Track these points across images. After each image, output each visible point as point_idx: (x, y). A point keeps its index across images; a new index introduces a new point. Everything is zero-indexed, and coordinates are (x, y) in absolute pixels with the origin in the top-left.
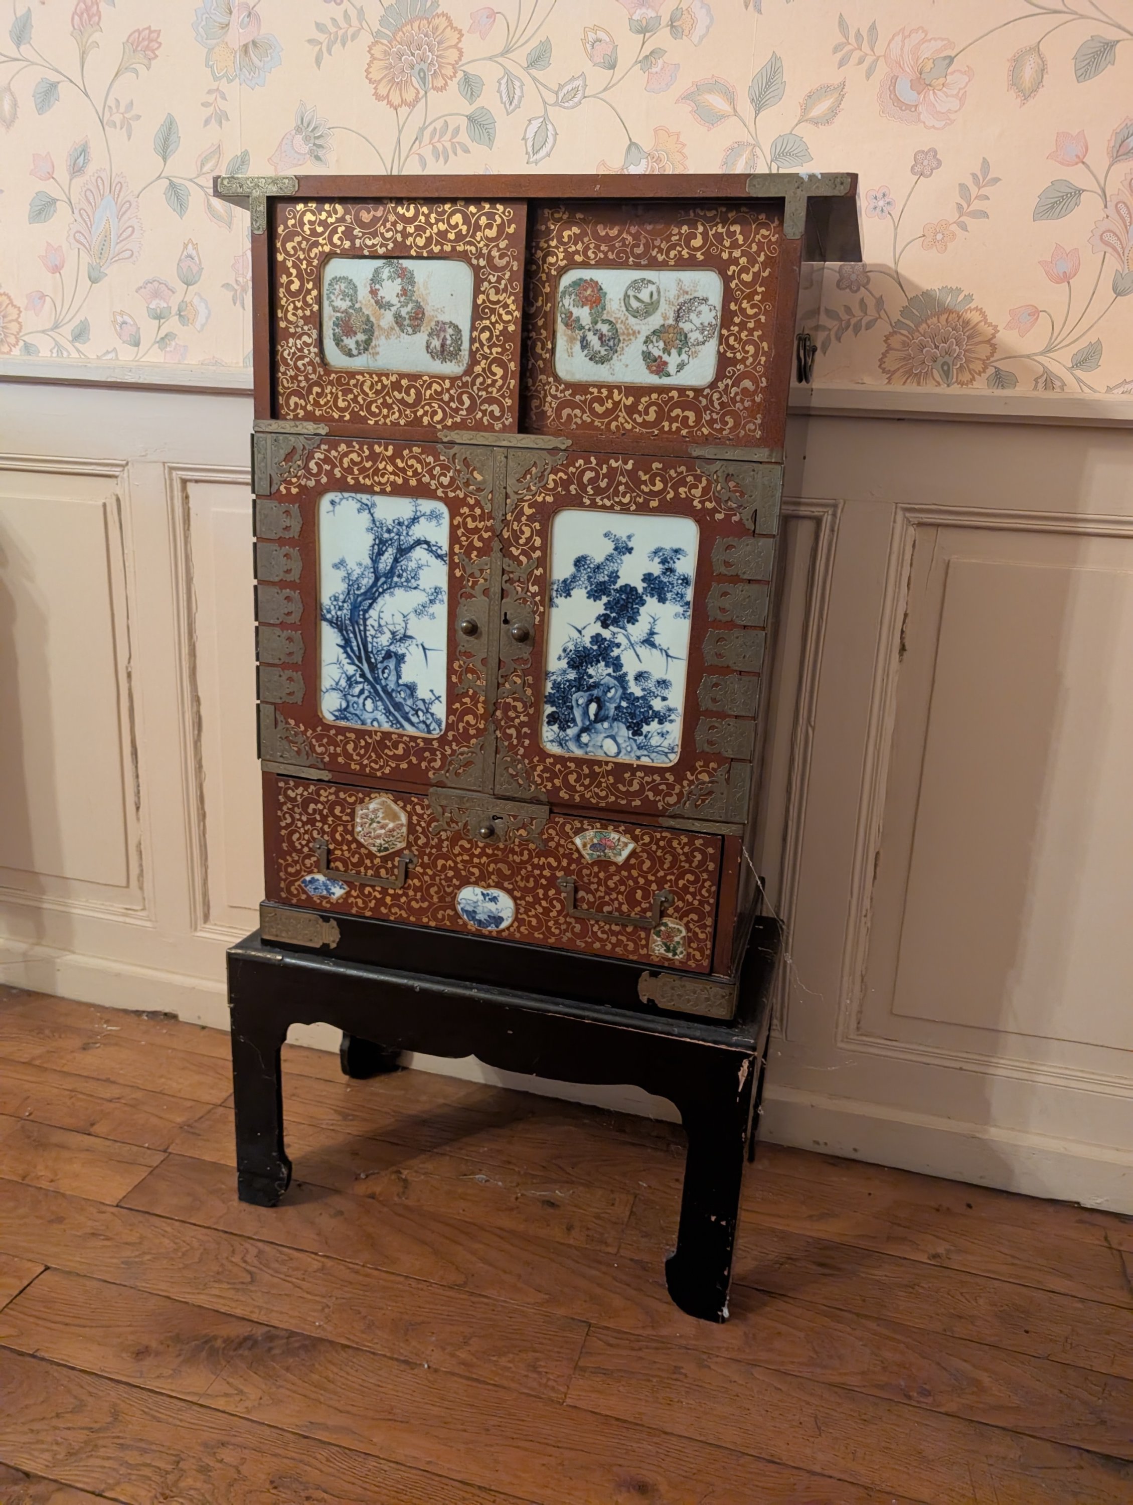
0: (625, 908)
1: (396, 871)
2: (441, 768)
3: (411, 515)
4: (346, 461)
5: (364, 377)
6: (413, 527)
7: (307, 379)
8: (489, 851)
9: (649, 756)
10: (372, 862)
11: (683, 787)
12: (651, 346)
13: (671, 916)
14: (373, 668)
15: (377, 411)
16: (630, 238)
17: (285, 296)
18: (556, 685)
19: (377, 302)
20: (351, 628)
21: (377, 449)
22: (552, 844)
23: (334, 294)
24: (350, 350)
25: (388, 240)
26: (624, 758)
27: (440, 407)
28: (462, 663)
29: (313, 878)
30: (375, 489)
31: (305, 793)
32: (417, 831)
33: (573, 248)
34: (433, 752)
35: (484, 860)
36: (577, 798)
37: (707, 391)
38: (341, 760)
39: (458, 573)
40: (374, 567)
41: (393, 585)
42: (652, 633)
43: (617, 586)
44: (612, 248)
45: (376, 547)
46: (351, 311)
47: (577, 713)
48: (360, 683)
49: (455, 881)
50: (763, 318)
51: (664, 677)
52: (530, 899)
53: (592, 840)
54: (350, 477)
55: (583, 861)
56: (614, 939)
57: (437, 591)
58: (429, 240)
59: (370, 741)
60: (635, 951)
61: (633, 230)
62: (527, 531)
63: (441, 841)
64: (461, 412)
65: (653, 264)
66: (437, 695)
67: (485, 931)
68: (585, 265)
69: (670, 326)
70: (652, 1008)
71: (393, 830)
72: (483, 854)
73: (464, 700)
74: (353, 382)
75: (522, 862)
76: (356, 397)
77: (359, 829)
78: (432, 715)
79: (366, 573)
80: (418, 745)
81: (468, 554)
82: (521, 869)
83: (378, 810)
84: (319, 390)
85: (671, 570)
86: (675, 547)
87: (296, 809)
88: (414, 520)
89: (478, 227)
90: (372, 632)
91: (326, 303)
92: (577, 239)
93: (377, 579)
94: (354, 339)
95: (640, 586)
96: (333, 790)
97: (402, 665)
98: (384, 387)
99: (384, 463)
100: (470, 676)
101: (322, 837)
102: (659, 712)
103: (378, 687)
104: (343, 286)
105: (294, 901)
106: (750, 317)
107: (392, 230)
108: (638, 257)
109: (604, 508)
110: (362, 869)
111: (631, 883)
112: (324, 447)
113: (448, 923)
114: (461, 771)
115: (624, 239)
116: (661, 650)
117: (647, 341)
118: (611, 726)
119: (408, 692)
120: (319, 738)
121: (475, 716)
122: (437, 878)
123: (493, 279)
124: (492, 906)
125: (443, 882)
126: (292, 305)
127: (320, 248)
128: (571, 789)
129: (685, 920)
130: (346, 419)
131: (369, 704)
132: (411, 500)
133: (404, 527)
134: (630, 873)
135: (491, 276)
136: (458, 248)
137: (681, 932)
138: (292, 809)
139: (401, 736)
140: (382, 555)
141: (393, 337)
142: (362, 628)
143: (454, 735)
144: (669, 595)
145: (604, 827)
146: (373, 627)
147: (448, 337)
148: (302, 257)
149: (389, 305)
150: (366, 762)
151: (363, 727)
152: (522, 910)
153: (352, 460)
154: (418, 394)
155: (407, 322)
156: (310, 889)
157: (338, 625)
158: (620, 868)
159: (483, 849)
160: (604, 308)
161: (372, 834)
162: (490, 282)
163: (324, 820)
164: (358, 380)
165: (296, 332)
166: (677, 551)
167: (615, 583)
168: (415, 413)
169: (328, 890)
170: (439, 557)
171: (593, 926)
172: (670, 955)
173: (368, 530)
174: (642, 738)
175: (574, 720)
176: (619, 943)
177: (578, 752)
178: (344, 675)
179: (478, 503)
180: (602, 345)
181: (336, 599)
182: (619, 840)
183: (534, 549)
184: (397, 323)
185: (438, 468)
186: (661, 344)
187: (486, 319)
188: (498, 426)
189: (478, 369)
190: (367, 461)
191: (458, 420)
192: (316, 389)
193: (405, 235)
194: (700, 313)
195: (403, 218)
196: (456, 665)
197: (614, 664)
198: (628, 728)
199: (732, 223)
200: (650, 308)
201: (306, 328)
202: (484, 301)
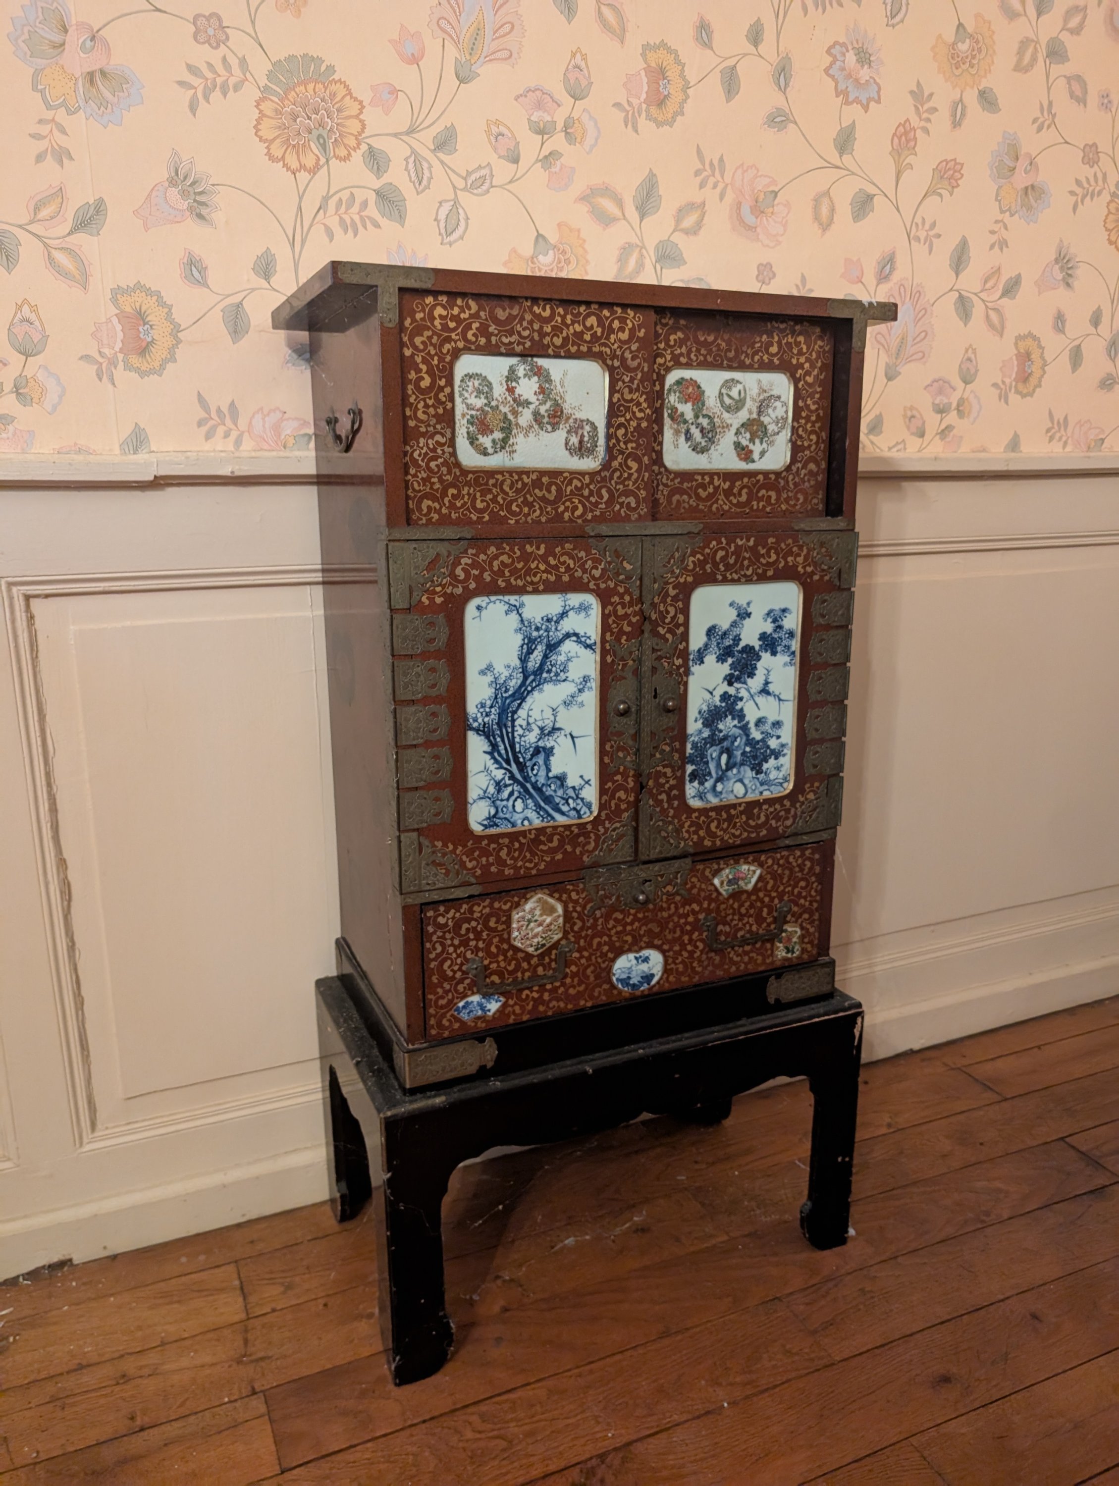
0: (754, 928)
1: (553, 965)
2: (595, 849)
3: (560, 610)
4: (496, 564)
5: (503, 476)
6: (561, 622)
7: (441, 480)
8: (640, 915)
9: (768, 790)
10: (529, 963)
11: (796, 809)
12: (740, 437)
13: (789, 922)
14: (521, 767)
15: (518, 510)
16: (724, 344)
17: (414, 393)
18: (695, 745)
19: (515, 400)
20: (498, 732)
21: (529, 549)
22: (695, 891)
23: (467, 391)
24: (486, 448)
25: (525, 338)
26: (751, 797)
27: (580, 502)
28: (613, 743)
29: (467, 1003)
30: (528, 589)
31: (458, 915)
32: (573, 918)
33: (678, 352)
34: (587, 835)
35: (636, 924)
36: (718, 843)
37: (784, 474)
38: (493, 869)
39: (609, 659)
40: (523, 667)
41: (542, 681)
42: (767, 683)
43: (740, 648)
44: (710, 352)
45: (525, 647)
46: (487, 408)
47: (712, 766)
48: (510, 785)
49: (610, 955)
50: (821, 412)
51: (778, 719)
52: (677, 948)
53: (727, 876)
54: (501, 579)
55: (721, 898)
56: (746, 959)
57: (586, 679)
58: (566, 340)
59: (523, 841)
60: (764, 962)
61: (726, 337)
62: (672, 611)
63: (596, 920)
64: (600, 506)
65: (742, 367)
66: (586, 780)
67: (638, 993)
68: (688, 366)
69: (754, 420)
70: (780, 1006)
71: (551, 924)
72: (636, 919)
73: (615, 778)
74: (491, 482)
75: (670, 916)
76: (495, 497)
77: (516, 934)
78: (582, 799)
79: (514, 674)
80: (572, 832)
81: (618, 640)
82: (668, 923)
83: (535, 909)
84: (455, 492)
85: (780, 627)
86: (783, 607)
87: (448, 936)
88: (563, 614)
89: (611, 330)
90: (520, 732)
91: (458, 400)
92: (681, 343)
93: (525, 678)
94: (490, 437)
95: (756, 644)
96: (487, 902)
97: (551, 758)
98: (525, 485)
99: (536, 562)
100: (621, 754)
101: (477, 955)
102: (774, 749)
103: (529, 786)
104: (477, 383)
105: (446, 1034)
106: (812, 411)
107: (528, 328)
108: (730, 360)
109: (734, 581)
110: (519, 974)
111: (759, 904)
112: (470, 551)
113: (604, 998)
114: (613, 847)
115: (719, 345)
116: (775, 696)
117: (738, 433)
118: (739, 772)
119: (559, 783)
120: (469, 853)
121: (626, 790)
122: (593, 958)
123: (627, 379)
124: (644, 967)
125: (599, 960)
126: (422, 403)
127: (453, 344)
128: (713, 835)
129: (800, 921)
130: (485, 520)
131: (519, 805)
132: (559, 596)
133: (553, 623)
134: (758, 896)
135: (625, 377)
136: (594, 349)
137: (796, 932)
138: (443, 937)
139: (555, 828)
140: (532, 653)
141: (531, 435)
142: (510, 730)
143: (607, 815)
144: (779, 649)
145: (737, 862)
146: (521, 726)
147: (586, 434)
148: (433, 352)
149: (528, 403)
150: (520, 864)
151: (514, 829)
152: (670, 960)
153: (502, 562)
154: (559, 490)
155: (546, 420)
156: (464, 1016)
157: (485, 732)
158: (749, 894)
159: (635, 915)
160: (703, 405)
161: (530, 935)
162: (624, 382)
163: (478, 937)
164: (497, 480)
165: (427, 431)
166: (784, 611)
167: (737, 645)
168: (556, 509)
169: (482, 1008)
170: (588, 646)
171: (729, 953)
172: (789, 955)
173: (516, 631)
174: (763, 775)
175: (710, 774)
176: (751, 958)
177: (714, 801)
178: (492, 782)
179: (627, 591)
180: (703, 437)
181: (483, 705)
182: (749, 870)
183: (678, 626)
184: (536, 421)
185: (590, 562)
186: (748, 435)
187: (621, 416)
188: (634, 516)
189: (615, 464)
190: (518, 562)
191: (598, 513)
192: (452, 491)
193: (543, 335)
194: (775, 408)
195: (538, 317)
196: (608, 747)
197: (739, 716)
198: (752, 769)
199: (800, 334)
200: (739, 404)
201: (438, 427)
202: (619, 400)
